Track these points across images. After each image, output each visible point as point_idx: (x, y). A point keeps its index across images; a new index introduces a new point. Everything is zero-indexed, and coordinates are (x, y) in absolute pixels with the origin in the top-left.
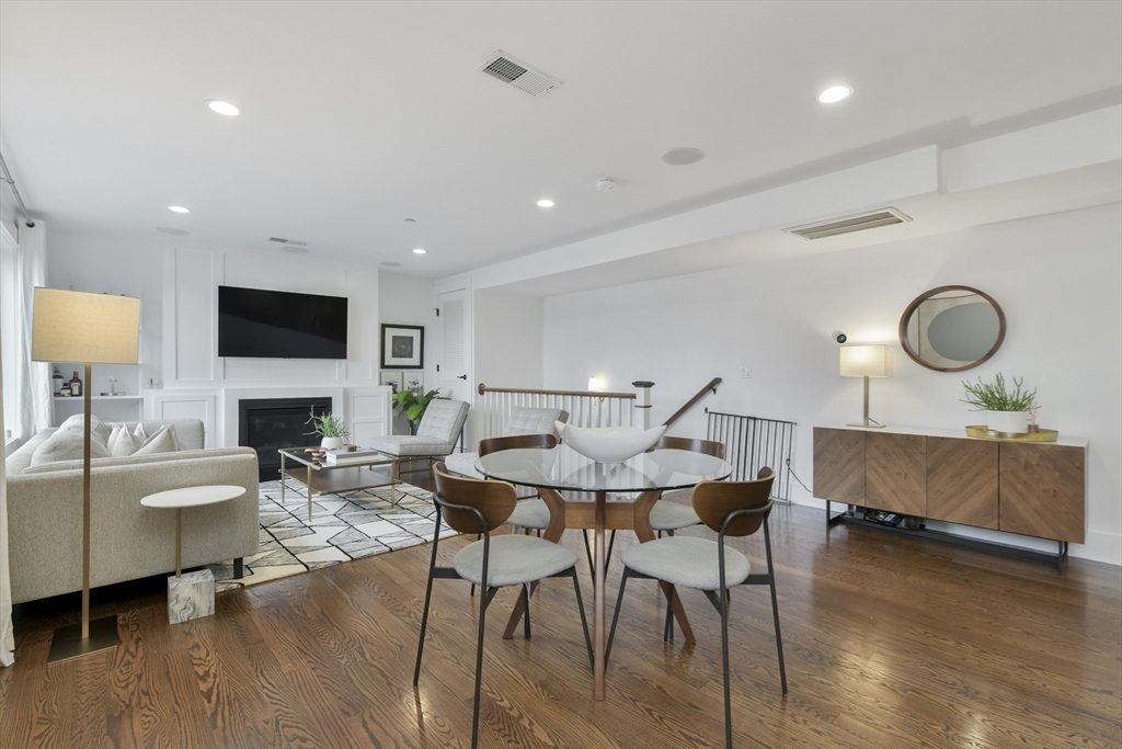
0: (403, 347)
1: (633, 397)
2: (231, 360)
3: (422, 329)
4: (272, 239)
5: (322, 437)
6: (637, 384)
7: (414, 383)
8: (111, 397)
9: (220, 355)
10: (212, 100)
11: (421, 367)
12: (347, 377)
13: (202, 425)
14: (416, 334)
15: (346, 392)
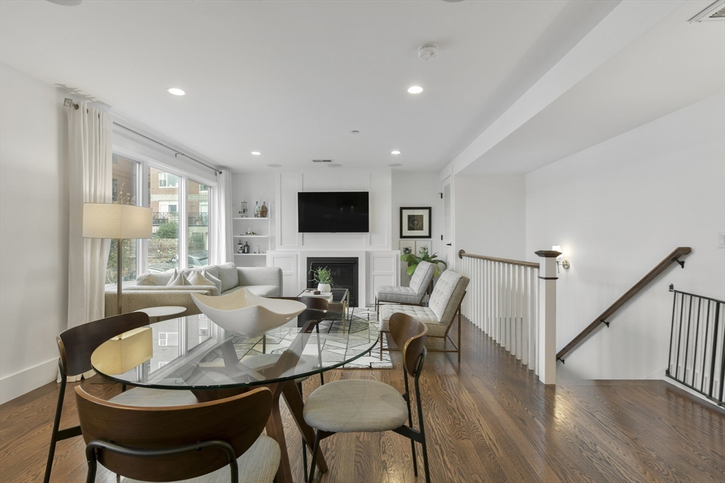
0: (414, 223)
1: (537, 266)
2: (307, 235)
3: (430, 209)
4: (314, 161)
5: (318, 283)
6: (540, 253)
7: (424, 249)
8: (257, 254)
9: (299, 232)
10: (170, 88)
11: (430, 236)
12: (370, 244)
13: (280, 272)
14: (425, 213)
15: (368, 255)
